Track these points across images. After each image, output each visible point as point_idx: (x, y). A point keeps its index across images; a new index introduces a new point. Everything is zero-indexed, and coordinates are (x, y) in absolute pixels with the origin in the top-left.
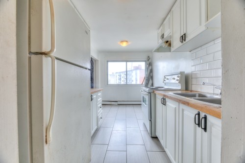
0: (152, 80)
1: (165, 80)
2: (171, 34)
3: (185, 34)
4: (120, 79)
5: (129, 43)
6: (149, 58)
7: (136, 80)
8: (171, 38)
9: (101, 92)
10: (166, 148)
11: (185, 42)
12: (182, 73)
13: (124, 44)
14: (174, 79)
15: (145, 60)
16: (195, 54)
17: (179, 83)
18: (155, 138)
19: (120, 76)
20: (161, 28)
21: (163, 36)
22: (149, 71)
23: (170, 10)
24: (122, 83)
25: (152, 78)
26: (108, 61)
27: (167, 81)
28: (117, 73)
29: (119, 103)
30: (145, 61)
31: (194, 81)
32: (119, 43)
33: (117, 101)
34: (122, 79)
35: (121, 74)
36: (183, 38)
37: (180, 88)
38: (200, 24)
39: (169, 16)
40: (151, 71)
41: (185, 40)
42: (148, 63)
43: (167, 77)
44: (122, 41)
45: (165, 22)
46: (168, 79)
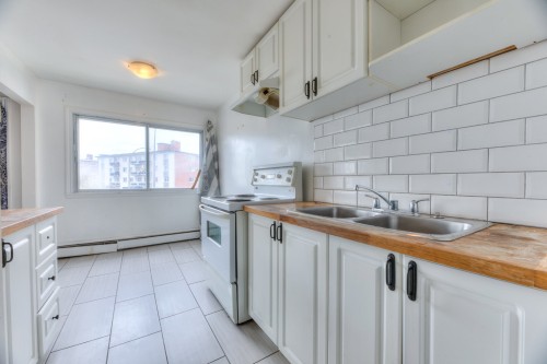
0: (218, 177)
1: (256, 180)
2: (279, 74)
3: (316, 80)
4: (117, 173)
5: (160, 74)
6: (209, 126)
7: (167, 179)
8: (279, 83)
9: (54, 219)
10: (284, 345)
11: (315, 98)
12: (297, 165)
13: (144, 74)
14: (279, 177)
15: (201, 128)
16: (321, 127)
17: (293, 185)
18: (247, 324)
19: (116, 165)
20: (251, 56)
21: (255, 77)
22: (210, 157)
23: (277, 20)
24: (124, 185)
25: (218, 172)
26: (77, 116)
27: (261, 181)
28: (103, 156)
29: (121, 245)
30: (201, 132)
31: (319, 182)
32: (126, 64)
33: (115, 242)
34: (124, 175)
35: (121, 161)
36: (312, 88)
37: (294, 197)
38: (353, 65)
39: (274, 31)
40: (216, 158)
41: (316, 93)
42: (208, 136)
43: (261, 173)
44: (137, 62)
45: (260, 45)
46: (263, 177)
